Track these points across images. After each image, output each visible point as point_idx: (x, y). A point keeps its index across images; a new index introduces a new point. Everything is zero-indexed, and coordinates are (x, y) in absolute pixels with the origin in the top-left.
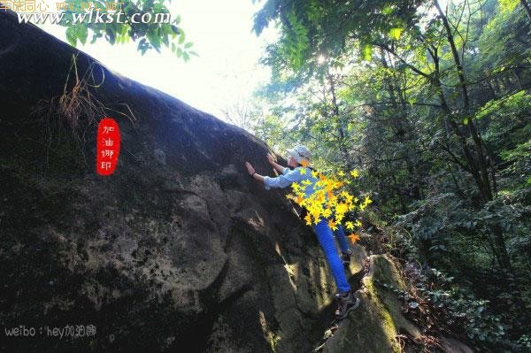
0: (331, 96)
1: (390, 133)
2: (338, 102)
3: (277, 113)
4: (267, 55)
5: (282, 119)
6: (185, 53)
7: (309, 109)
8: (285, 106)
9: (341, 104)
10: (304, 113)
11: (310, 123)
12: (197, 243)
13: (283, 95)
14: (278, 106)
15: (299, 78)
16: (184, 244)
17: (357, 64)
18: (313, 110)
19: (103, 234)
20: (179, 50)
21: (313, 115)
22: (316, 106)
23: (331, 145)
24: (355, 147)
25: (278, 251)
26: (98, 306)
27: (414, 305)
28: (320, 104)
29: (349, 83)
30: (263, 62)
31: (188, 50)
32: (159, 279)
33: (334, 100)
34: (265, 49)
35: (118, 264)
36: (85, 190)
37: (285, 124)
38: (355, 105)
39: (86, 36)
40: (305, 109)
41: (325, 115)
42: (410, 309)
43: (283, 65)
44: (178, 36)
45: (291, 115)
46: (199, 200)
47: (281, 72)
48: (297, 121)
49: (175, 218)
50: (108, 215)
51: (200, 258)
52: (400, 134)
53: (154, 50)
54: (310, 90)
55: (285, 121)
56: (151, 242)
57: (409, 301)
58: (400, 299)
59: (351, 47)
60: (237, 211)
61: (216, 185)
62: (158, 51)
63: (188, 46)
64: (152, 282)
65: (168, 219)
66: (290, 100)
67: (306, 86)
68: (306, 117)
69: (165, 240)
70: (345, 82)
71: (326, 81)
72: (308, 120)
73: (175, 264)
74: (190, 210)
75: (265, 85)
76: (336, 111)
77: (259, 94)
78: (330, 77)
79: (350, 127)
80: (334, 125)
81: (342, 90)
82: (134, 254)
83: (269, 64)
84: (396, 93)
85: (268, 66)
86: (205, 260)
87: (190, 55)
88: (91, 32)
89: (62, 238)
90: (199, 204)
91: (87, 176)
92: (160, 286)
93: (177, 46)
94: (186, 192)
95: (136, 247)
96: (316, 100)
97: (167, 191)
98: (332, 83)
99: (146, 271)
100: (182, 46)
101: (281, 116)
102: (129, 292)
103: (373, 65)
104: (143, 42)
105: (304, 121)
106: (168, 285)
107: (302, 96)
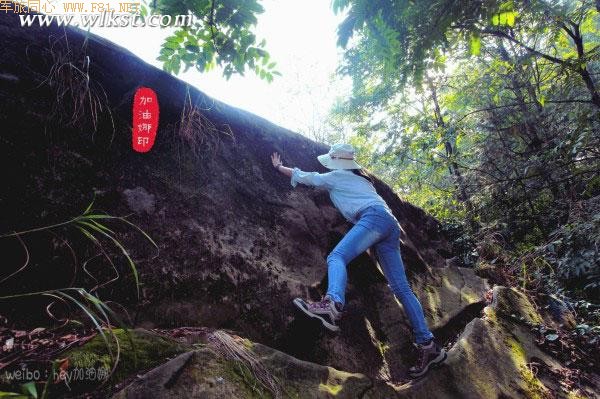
0: (433, 106)
1: (519, 144)
2: (442, 112)
3: (364, 132)
4: (345, 63)
5: (370, 140)
6: (268, 74)
7: (404, 124)
8: (373, 123)
9: (446, 114)
10: (398, 130)
11: (407, 142)
12: (300, 250)
13: (370, 110)
14: (365, 123)
15: (388, 88)
16: (290, 249)
17: (466, 60)
18: (410, 125)
19: (228, 231)
20: (263, 71)
21: (410, 131)
22: (413, 120)
23: (436, 165)
24: (471, 166)
25: (380, 269)
26: (235, 282)
27: (553, 337)
28: (418, 117)
29: (457, 85)
30: (341, 72)
31: (271, 71)
32: (275, 272)
33: (438, 110)
34: (342, 56)
35: (243, 255)
36: (210, 196)
37: (375, 147)
38: (467, 112)
39: (179, 67)
40: (399, 125)
41: (425, 129)
42: (547, 342)
43: (366, 73)
44: (262, 58)
45: (381, 135)
46: (296, 213)
47: (365, 81)
48: (391, 141)
49: (278, 228)
50: (228, 218)
51: (305, 264)
52: (535, 145)
53: (238, 74)
54: (404, 100)
55: (374, 141)
56: (262, 244)
57: (546, 334)
58: (534, 332)
59: (455, 39)
60: (333, 226)
61: (310, 201)
62: (242, 75)
63: (272, 66)
64: (270, 273)
65: (272, 227)
66: (379, 115)
67: (399, 96)
68: (402, 134)
69: (273, 244)
70: (451, 84)
71: (425, 86)
72: (404, 138)
73: (284, 264)
74: (291, 221)
75: (347, 99)
76: (440, 122)
77: (340, 111)
78: (430, 81)
79: (459, 139)
80: (440, 139)
81: (447, 96)
82: (252, 251)
83: (350, 73)
84: (525, 92)
85: (348, 76)
86: (309, 266)
87: (273, 75)
88: (183, 64)
89: (202, 230)
90: (297, 217)
91: (209, 186)
92: (276, 277)
93: (261, 68)
94: (284, 206)
95: (252, 246)
96: (412, 112)
97: (268, 203)
98: (433, 88)
99: (264, 264)
100: (265, 68)
101: (368, 136)
102: (254, 276)
103: (488, 59)
104: (228, 67)
105: (399, 140)
106: (283, 277)
107: (393, 109)
